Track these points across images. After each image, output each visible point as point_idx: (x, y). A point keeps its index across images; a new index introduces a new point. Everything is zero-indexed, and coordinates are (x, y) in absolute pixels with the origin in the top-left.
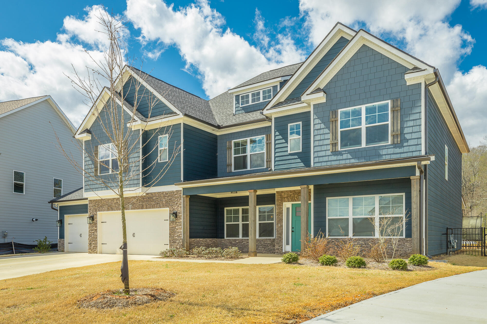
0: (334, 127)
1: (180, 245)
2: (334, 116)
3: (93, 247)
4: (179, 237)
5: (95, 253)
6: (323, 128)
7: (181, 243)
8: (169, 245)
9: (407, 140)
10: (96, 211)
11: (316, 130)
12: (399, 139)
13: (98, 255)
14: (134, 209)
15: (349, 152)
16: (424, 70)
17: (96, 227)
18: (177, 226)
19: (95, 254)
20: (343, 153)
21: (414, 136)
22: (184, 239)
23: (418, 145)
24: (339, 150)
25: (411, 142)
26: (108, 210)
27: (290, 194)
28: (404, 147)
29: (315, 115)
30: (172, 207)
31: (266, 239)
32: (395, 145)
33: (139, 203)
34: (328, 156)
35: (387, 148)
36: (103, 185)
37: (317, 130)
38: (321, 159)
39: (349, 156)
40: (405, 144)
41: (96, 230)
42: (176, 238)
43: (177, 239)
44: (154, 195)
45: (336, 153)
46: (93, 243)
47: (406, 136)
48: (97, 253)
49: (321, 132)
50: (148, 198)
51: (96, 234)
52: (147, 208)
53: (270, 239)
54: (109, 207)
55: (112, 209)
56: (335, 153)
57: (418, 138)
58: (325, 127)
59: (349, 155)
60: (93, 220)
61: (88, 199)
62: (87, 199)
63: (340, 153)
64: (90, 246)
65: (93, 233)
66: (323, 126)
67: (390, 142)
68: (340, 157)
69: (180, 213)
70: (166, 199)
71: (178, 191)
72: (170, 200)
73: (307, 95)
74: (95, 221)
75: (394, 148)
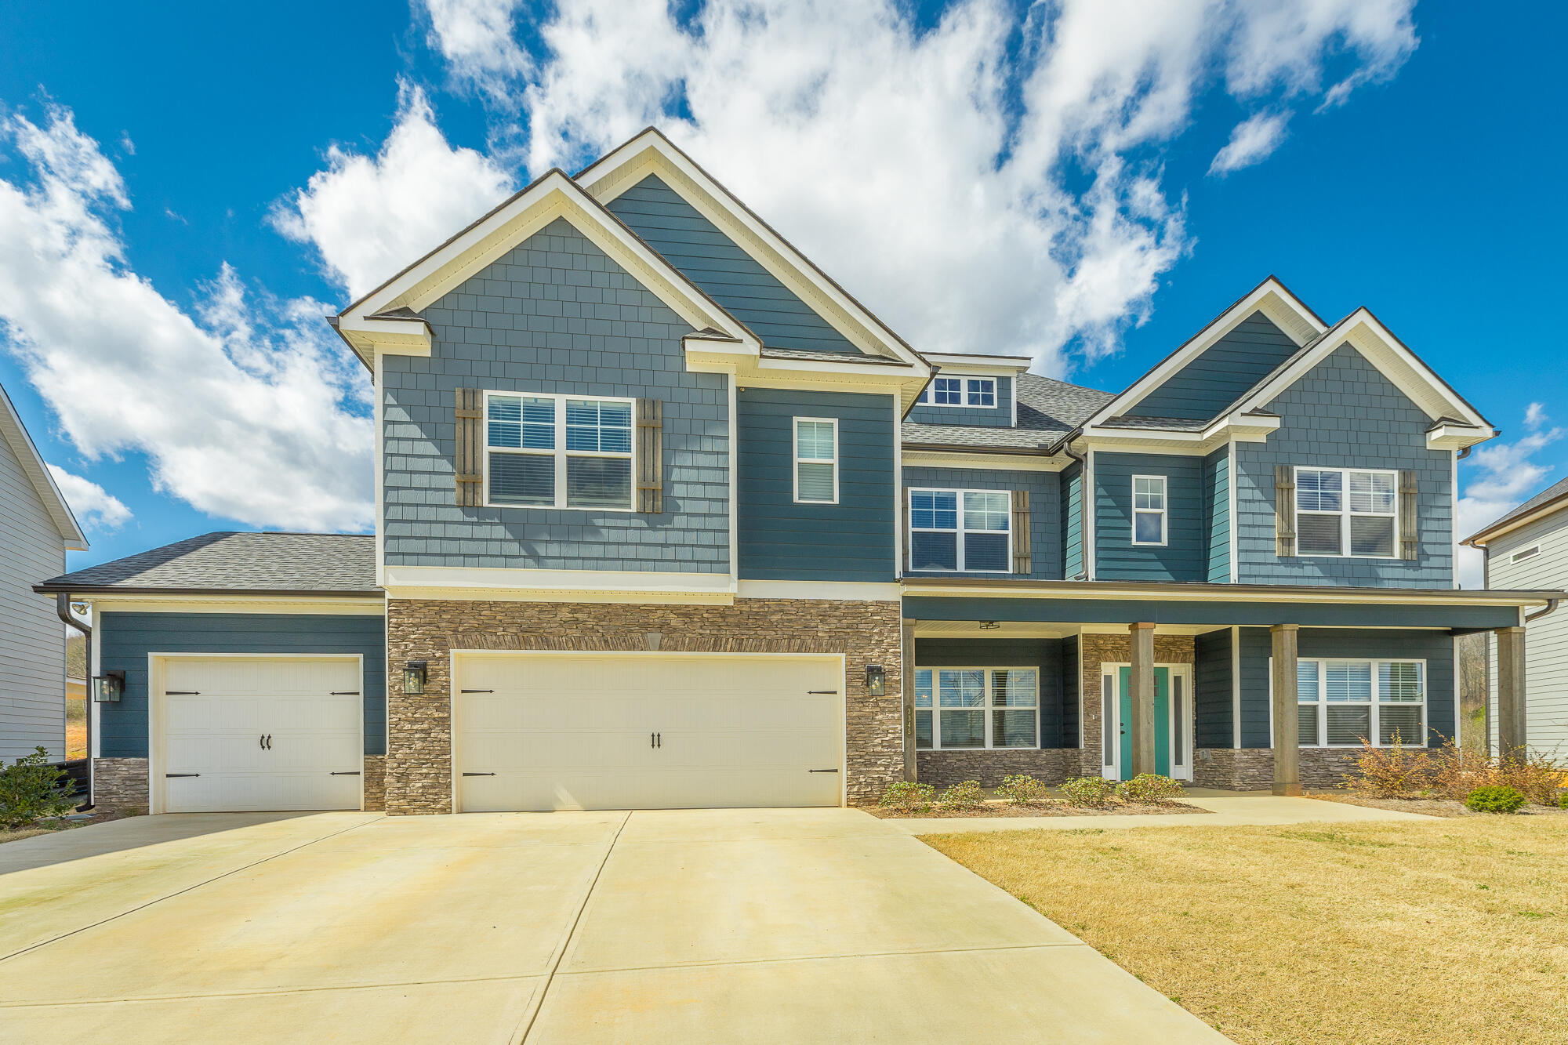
0: (1285, 503)
1: (893, 772)
2: (1285, 479)
3: (424, 787)
4: (888, 747)
5: (433, 811)
6: (1259, 501)
7: (899, 767)
8: (844, 773)
9: (1428, 557)
10: (442, 644)
11: (1242, 500)
12: (1415, 553)
13: (455, 818)
14: (676, 650)
15: (1317, 562)
16: (1477, 427)
17: (445, 707)
18: (883, 711)
19: (438, 819)
20: (1303, 562)
21: (1440, 550)
22: (908, 753)
23: (1446, 568)
24: (1297, 555)
25: (1434, 562)
26: (523, 643)
27: (1122, 642)
28: (1422, 568)
29: (1239, 467)
30: (860, 651)
31: (1016, 751)
32: (1406, 563)
33: (701, 631)
34: (1272, 564)
35: (1392, 567)
36: (514, 548)
37: (1246, 501)
38: (1255, 570)
39: (1318, 573)
40: (1424, 564)
41: (444, 723)
42: (879, 749)
43: (880, 754)
44: (774, 608)
45: (1291, 561)
46: (425, 771)
47: (1425, 547)
48: (446, 810)
49: (1255, 507)
50: (746, 617)
51: (444, 736)
52: (739, 650)
53: (1029, 752)
54: (526, 635)
55: (546, 643)
56: (1287, 560)
57: (1445, 556)
58: (1264, 499)
59: (1316, 568)
60: (425, 682)
61: (388, 596)
62: (380, 594)
63: (1298, 563)
64: (399, 785)
65: (427, 732)
66: (1258, 495)
67: (1397, 555)
68: (1296, 571)
69: (892, 672)
70: (833, 626)
71: (881, 602)
72: (847, 628)
73: (1243, 414)
74: (434, 686)
75: (1404, 567)
